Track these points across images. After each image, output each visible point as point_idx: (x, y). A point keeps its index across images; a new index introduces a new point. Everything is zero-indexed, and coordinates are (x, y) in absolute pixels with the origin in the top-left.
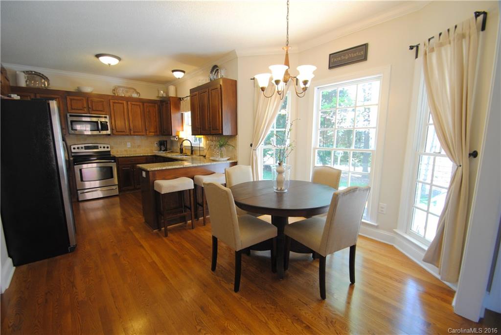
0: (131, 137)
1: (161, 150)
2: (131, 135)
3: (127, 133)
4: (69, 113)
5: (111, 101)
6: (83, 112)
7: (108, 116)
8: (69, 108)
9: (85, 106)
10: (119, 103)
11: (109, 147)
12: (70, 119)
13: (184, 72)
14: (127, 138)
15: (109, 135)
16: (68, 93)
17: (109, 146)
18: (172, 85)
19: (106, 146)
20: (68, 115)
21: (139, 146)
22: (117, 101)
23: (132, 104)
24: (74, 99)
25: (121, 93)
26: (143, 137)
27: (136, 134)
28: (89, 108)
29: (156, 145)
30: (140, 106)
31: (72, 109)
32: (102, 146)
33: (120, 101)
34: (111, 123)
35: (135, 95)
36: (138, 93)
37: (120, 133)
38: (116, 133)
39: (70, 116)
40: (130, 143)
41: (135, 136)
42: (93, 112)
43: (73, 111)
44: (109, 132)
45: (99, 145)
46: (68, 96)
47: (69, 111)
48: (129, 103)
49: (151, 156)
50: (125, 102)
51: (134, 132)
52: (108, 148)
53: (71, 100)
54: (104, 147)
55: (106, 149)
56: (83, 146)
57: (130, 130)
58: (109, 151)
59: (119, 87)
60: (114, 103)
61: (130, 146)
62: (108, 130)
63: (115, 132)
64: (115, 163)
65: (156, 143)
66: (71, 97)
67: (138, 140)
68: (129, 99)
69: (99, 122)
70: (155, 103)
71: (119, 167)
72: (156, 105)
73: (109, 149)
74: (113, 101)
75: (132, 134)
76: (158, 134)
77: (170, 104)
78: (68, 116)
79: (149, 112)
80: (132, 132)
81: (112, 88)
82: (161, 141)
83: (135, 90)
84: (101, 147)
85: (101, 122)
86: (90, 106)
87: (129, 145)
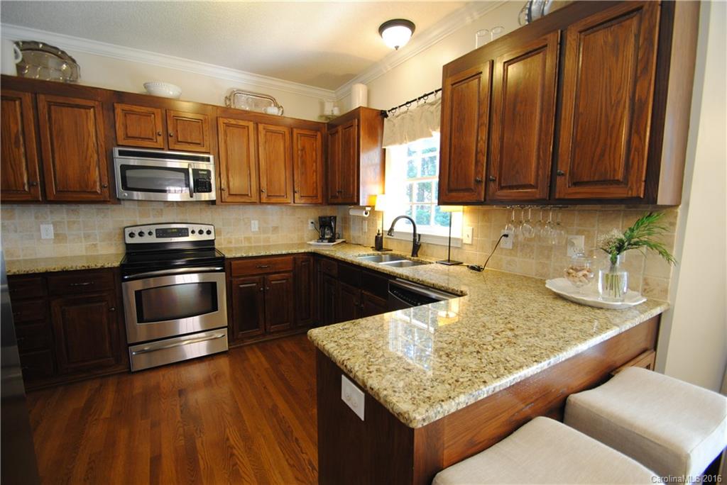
0: (259, 208)
1: (322, 238)
2: (261, 203)
3: (253, 200)
4: (119, 146)
5: (221, 121)
6: (155, 145)
7: (211, 157)
8: (120, 133)
9: (160, 130)
10: (237, 126)
11: (213, 231)
12: (119, 161)
13: (410, 25)
14: (251, 211)
15: (213, 202)
16: (120, 96)
17: (211, 228)
18: (362, 82)
19: (205, 228)
20: (116, 150)
21: (275, 229)
22: (233, 122)
23: (267, 131)
24: (132, 113)
25: (243, 104)
26: (284, 208)
27: (274, 200)
28: (168, 135)
29: (310, 227)
30: (284, 135)
31: (127, 137)
32: (197, 228)
33: (242, 123)
34: (219, 175)
35: (273, 111)
36: (279, 107)
37: (238, 199)
38: (228, 199)
39: (121, 153)
40: (256, 222)
41: (269, 206)
42: (177, 147)
43: (131, 142)
44: (212, 196)
45: (190, 227)
46: (118, 103)
47: (120, 143)
48: (261, 127)
49: (304, 253)
50: (251, 125)
51: (268, 196)
52: (209, 232)
53: (126, 113)
54: (201, 232)
55: (205, 237)
56: (153, 228)
57: (260, 191)
58: (212, 242)
59: (240, 92)
60: (228, 125)
61: (257, 230)
62: (210, 190)
63: (225, 194)
64: (224, 273)
65: (310, 221)
66: (127, 107)
67: (273, 214)
68: (259, 120)
69: (191, 171)
70: (317, 130)
71: (231, 282)
72: (319, 134)
73: (211, 237)
74: (226, 121)
75: (264, 200)
76: (320, 201)
77: (358, 126)
78: (116, 154)
79: (303, 149)
80: (264, 196)
81: (225, 93)
82: (325, 218)
83: (273, 100)
84: (193, 232)
85: (196, 171)
86: (171, 131)
87: (255, 225)
